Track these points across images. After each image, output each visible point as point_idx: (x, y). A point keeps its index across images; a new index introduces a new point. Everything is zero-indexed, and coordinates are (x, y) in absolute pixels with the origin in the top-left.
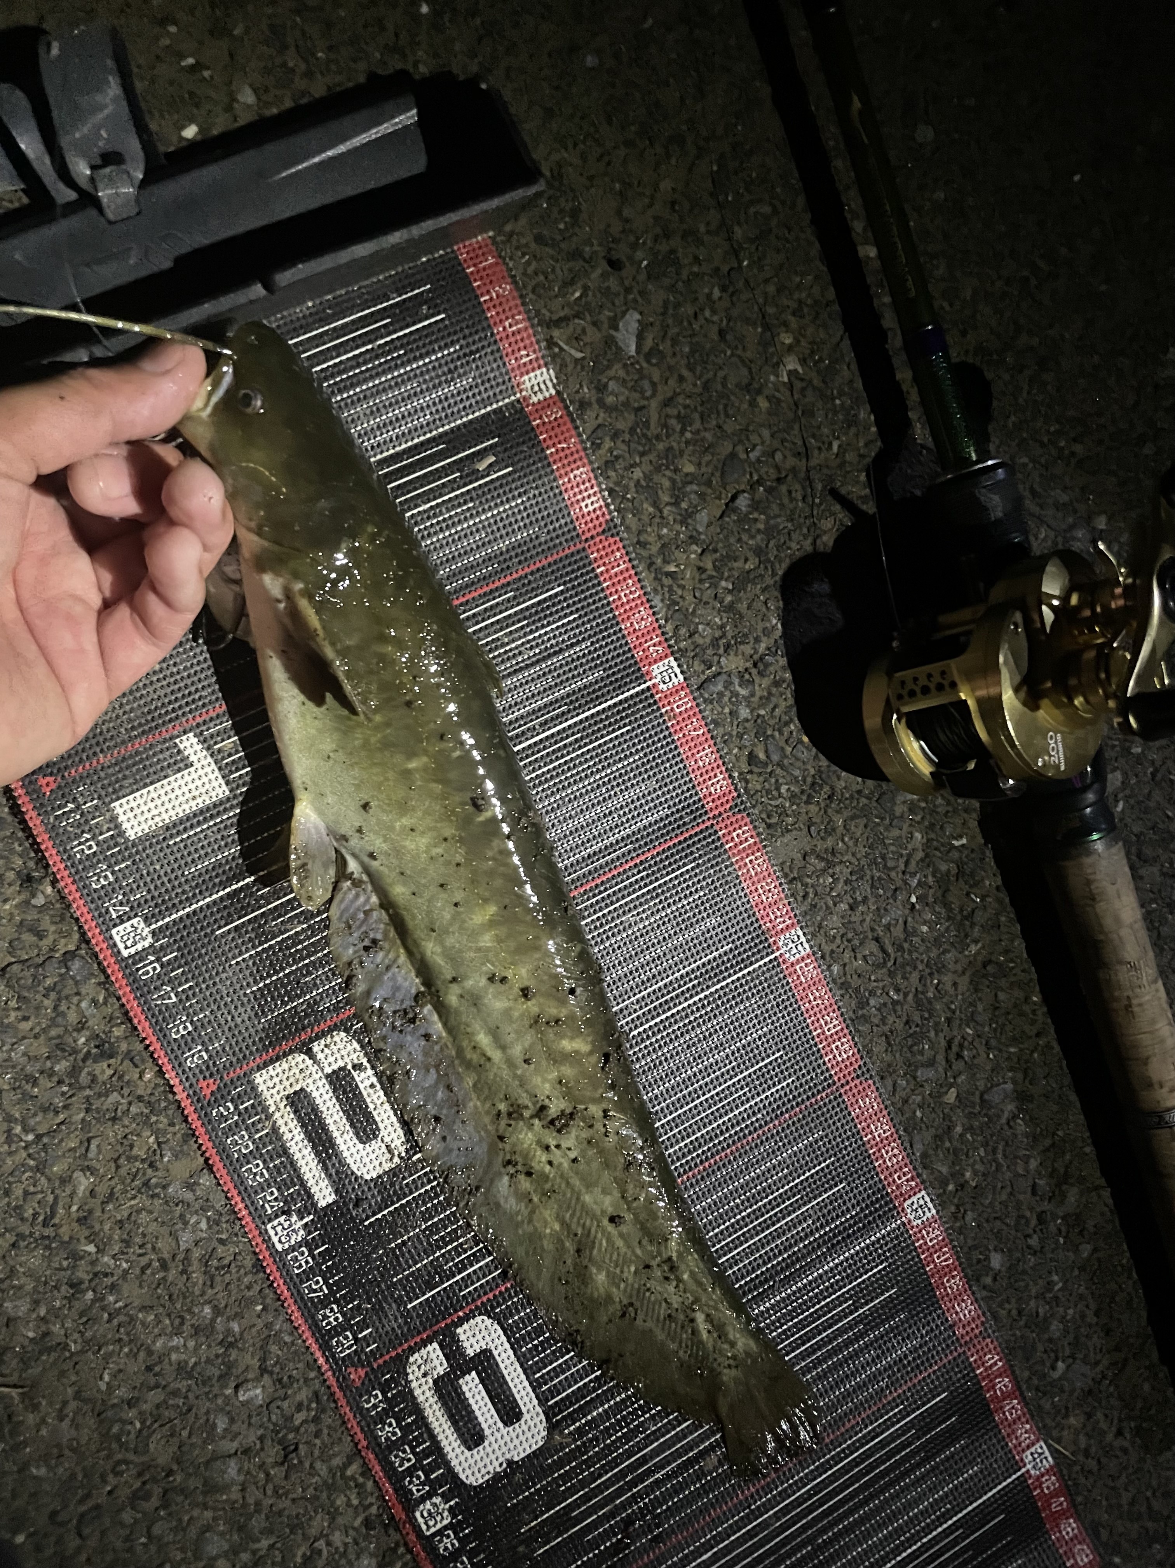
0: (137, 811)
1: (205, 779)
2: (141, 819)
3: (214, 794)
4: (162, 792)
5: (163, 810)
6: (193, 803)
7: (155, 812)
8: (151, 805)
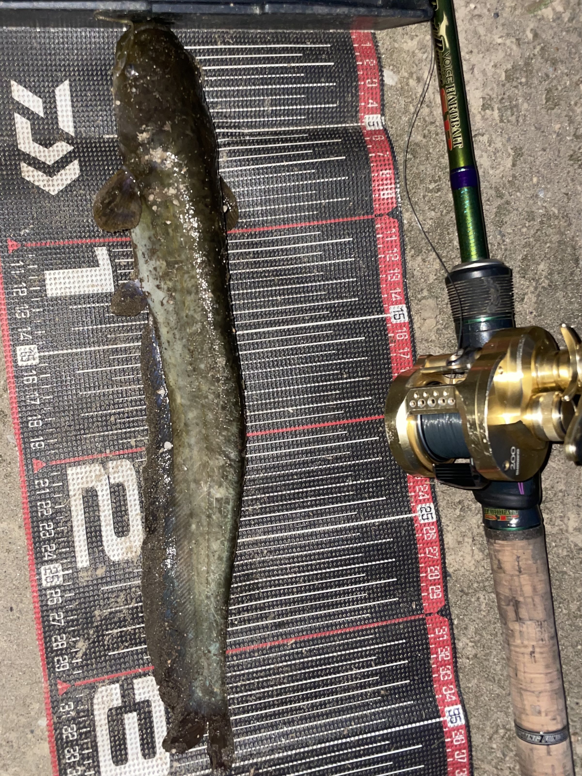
0: (58, 281)
1: (103, 277)
2: (58, 286)
3: (105, 288)
4: (76, 275)
5: (72, 286)
6: (91, 289)
7: (68, 286)
8: (67, 280)
